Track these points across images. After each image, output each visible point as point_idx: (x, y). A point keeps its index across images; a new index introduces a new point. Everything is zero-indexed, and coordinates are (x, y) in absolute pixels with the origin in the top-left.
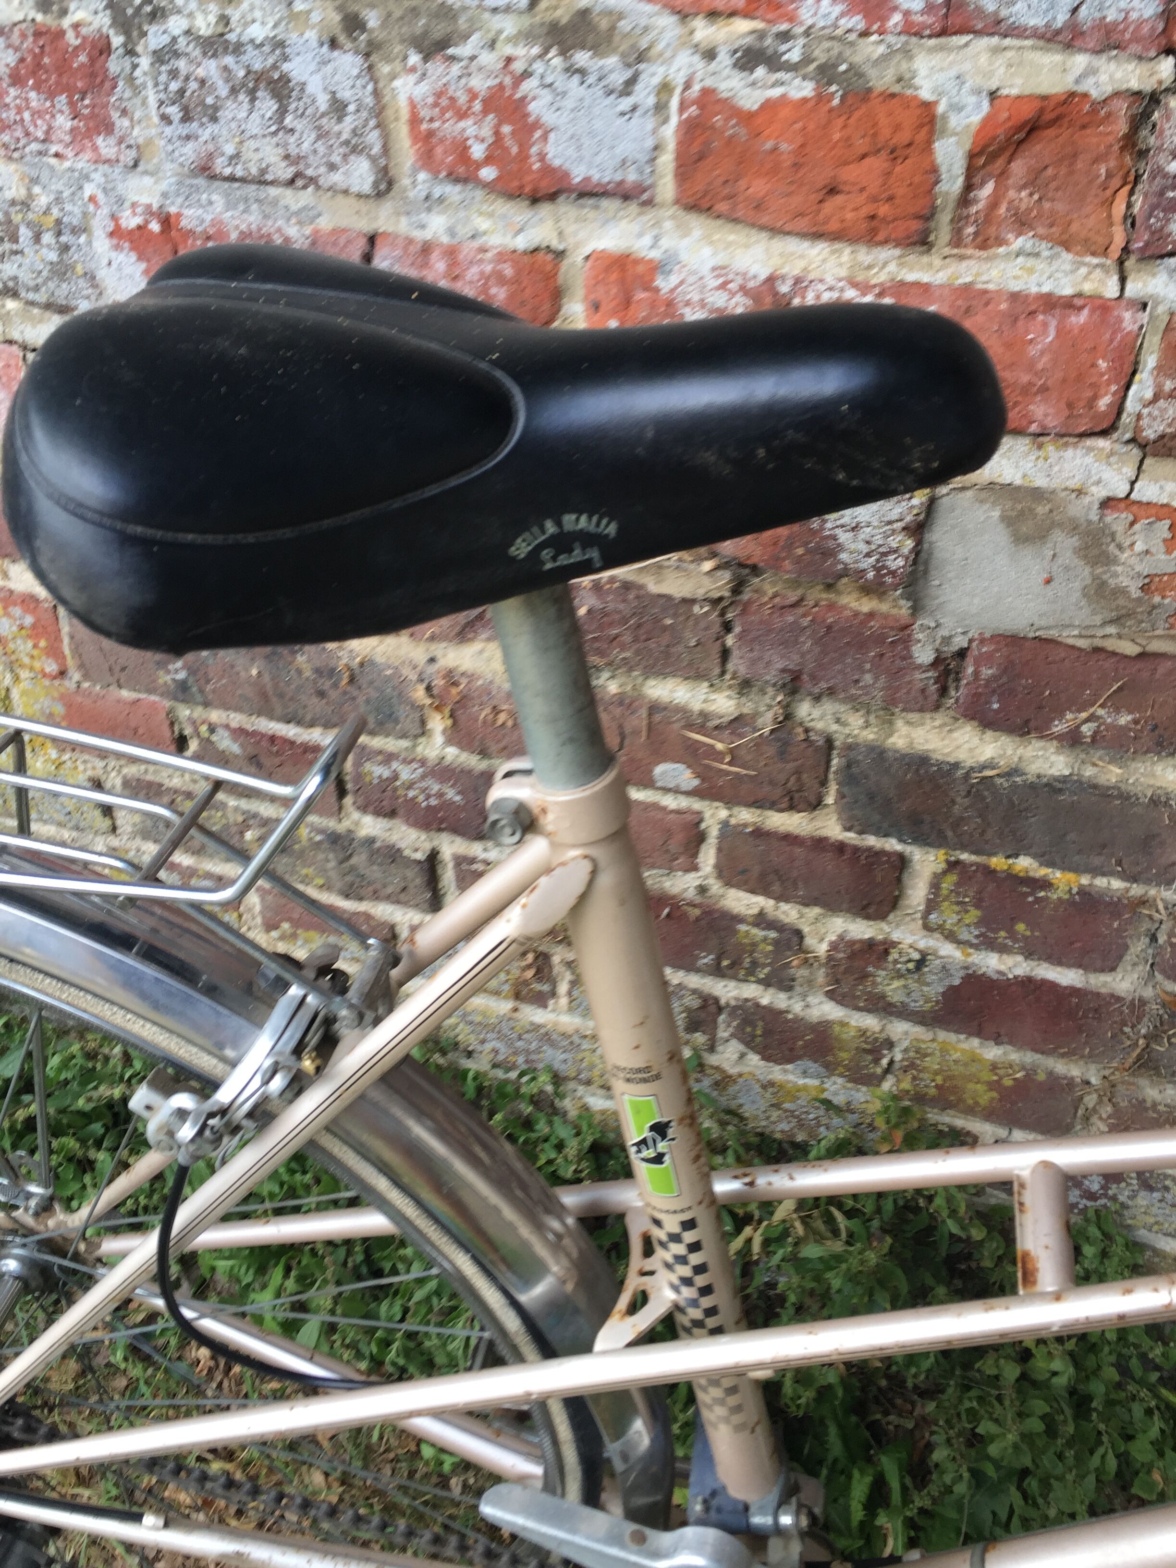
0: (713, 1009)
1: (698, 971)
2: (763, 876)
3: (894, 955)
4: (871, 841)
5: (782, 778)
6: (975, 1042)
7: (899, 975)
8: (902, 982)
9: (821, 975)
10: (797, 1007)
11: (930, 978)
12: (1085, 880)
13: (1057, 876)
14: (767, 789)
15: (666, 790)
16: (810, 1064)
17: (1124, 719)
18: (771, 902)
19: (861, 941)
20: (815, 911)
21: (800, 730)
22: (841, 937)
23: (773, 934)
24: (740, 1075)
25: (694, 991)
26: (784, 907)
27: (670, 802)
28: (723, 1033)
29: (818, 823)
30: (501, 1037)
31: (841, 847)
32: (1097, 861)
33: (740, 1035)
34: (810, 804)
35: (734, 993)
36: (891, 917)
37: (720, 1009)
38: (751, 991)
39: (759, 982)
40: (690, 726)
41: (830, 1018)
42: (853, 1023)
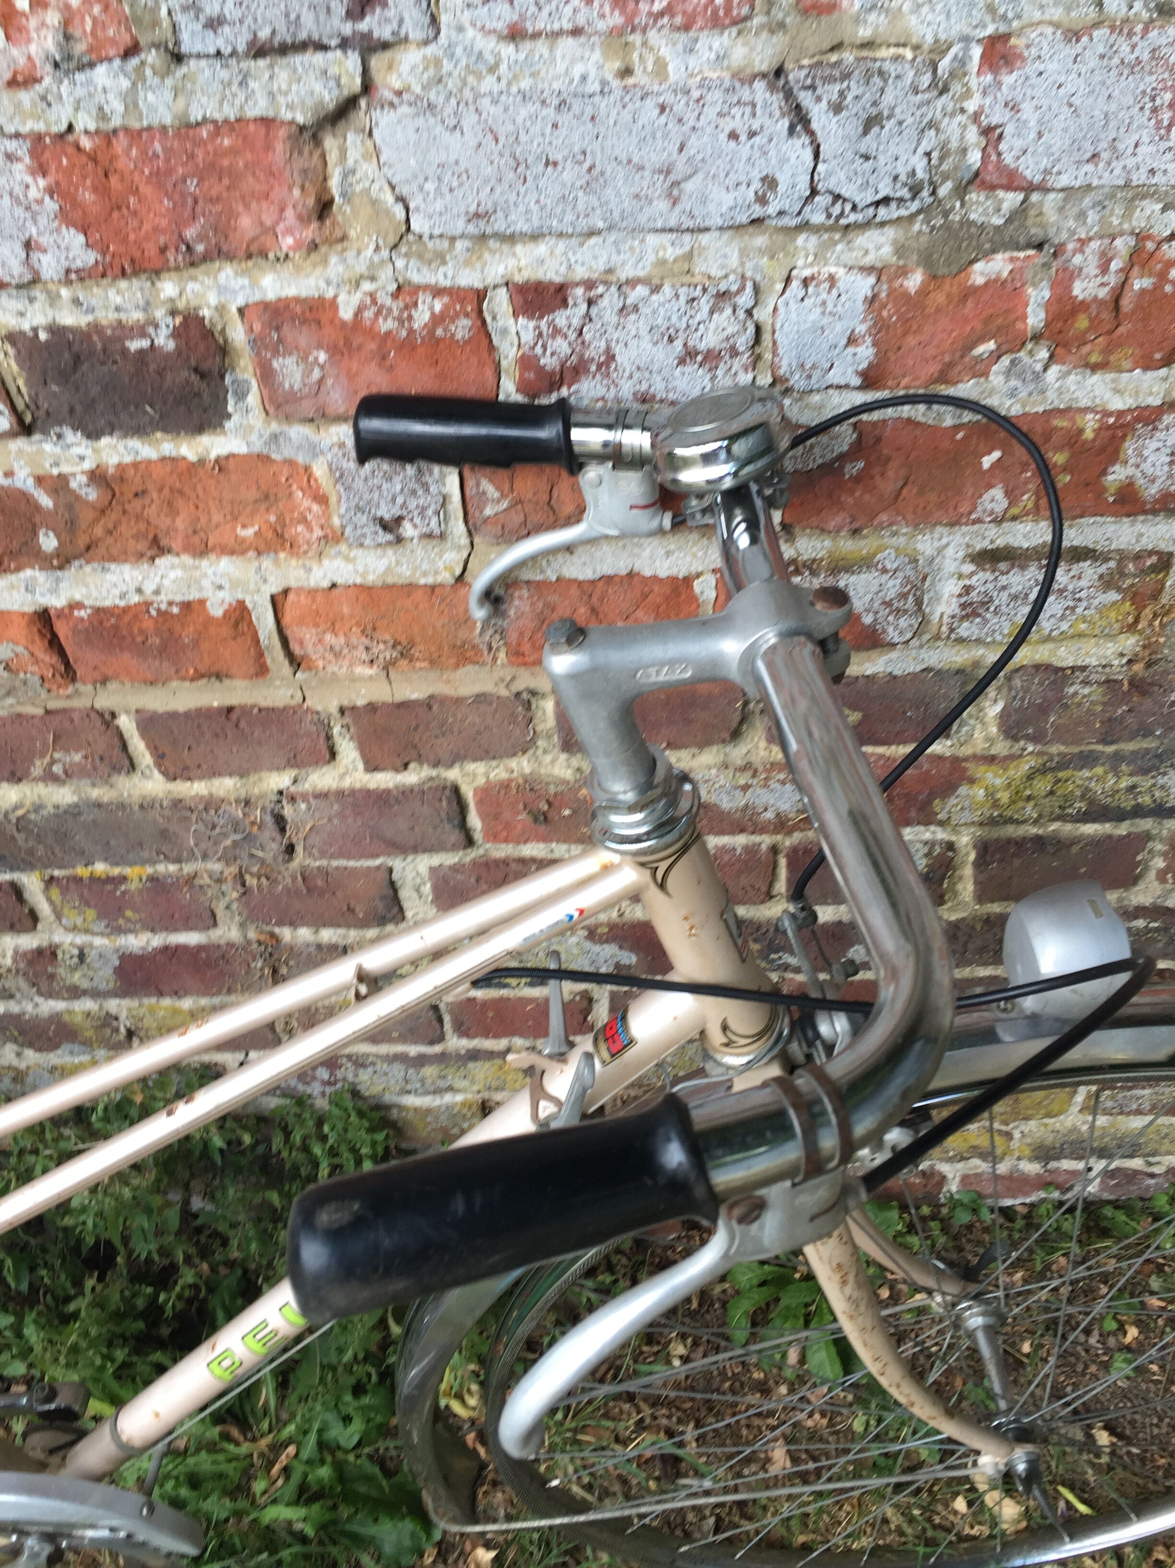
3: (60, 955)
7: (75, 969)
8: (80, 973)
9: (23, 981)
10: (29, 1008)
11: (96, 965)
12: (149, 870)
13: (128, 871)
17: (77, 757)
19: (32, 951)
22: (16, 952)
24: (28, 1069)
32: (146, 854)
33: (6, 1039)
36: (39, 927)
42: (77, 1009)
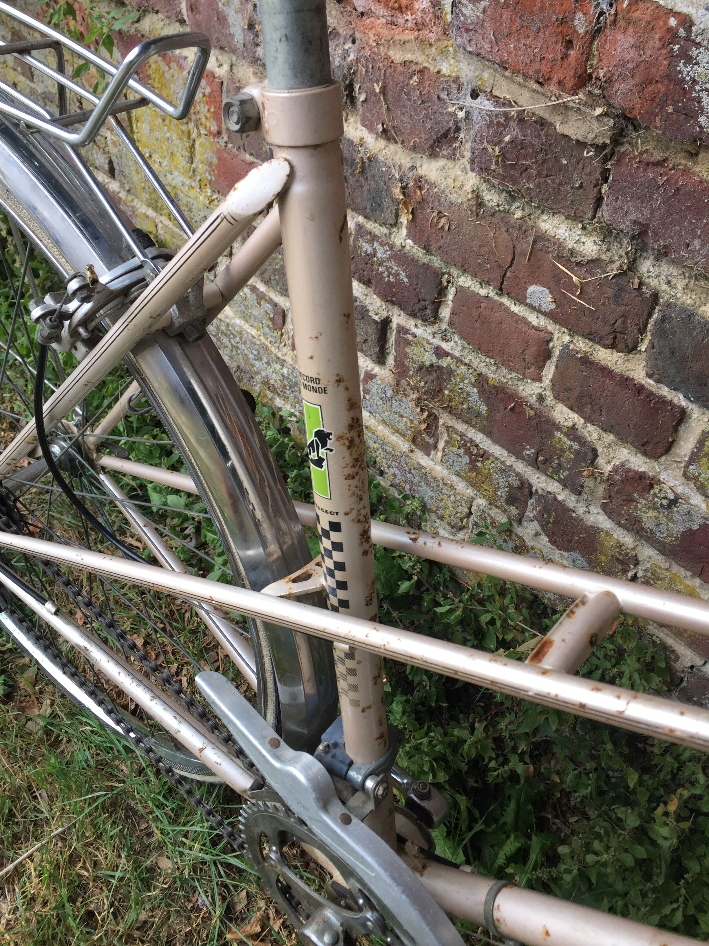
0: (526, 491)
1: (523, 459)
2: (581, 396)
3: (656, 490)
4: (665, 391)
5: (612, 318)
6: (697, 581)
7: (655, 508)
8: (655, 514)
9: (601, 490)
10: (581, 510)
11: (677, 517)
14: (600, 324)
15: (532, 308)
16: (580, 557)
18: (582, 421)
19: (636, 472)
20: (610, 438)
21: (636, 281)
22: (622, 465)
23: (576, 446)
24: (532, 548)
25: (518, 475)
26: (590, 428)
27: (534, 319)
28: (530, 513)
29: (630, 366)
30: (400, 467)
31: (640, 389)
33: (540, 519)
34: (627, 346)
35: (543, 485)
36: (663, 459)
37: (531, 494)
38: (554, 487)
39: (560, 481)
40: (559, 258)
41: (601, 526)
42: (615, 536)
